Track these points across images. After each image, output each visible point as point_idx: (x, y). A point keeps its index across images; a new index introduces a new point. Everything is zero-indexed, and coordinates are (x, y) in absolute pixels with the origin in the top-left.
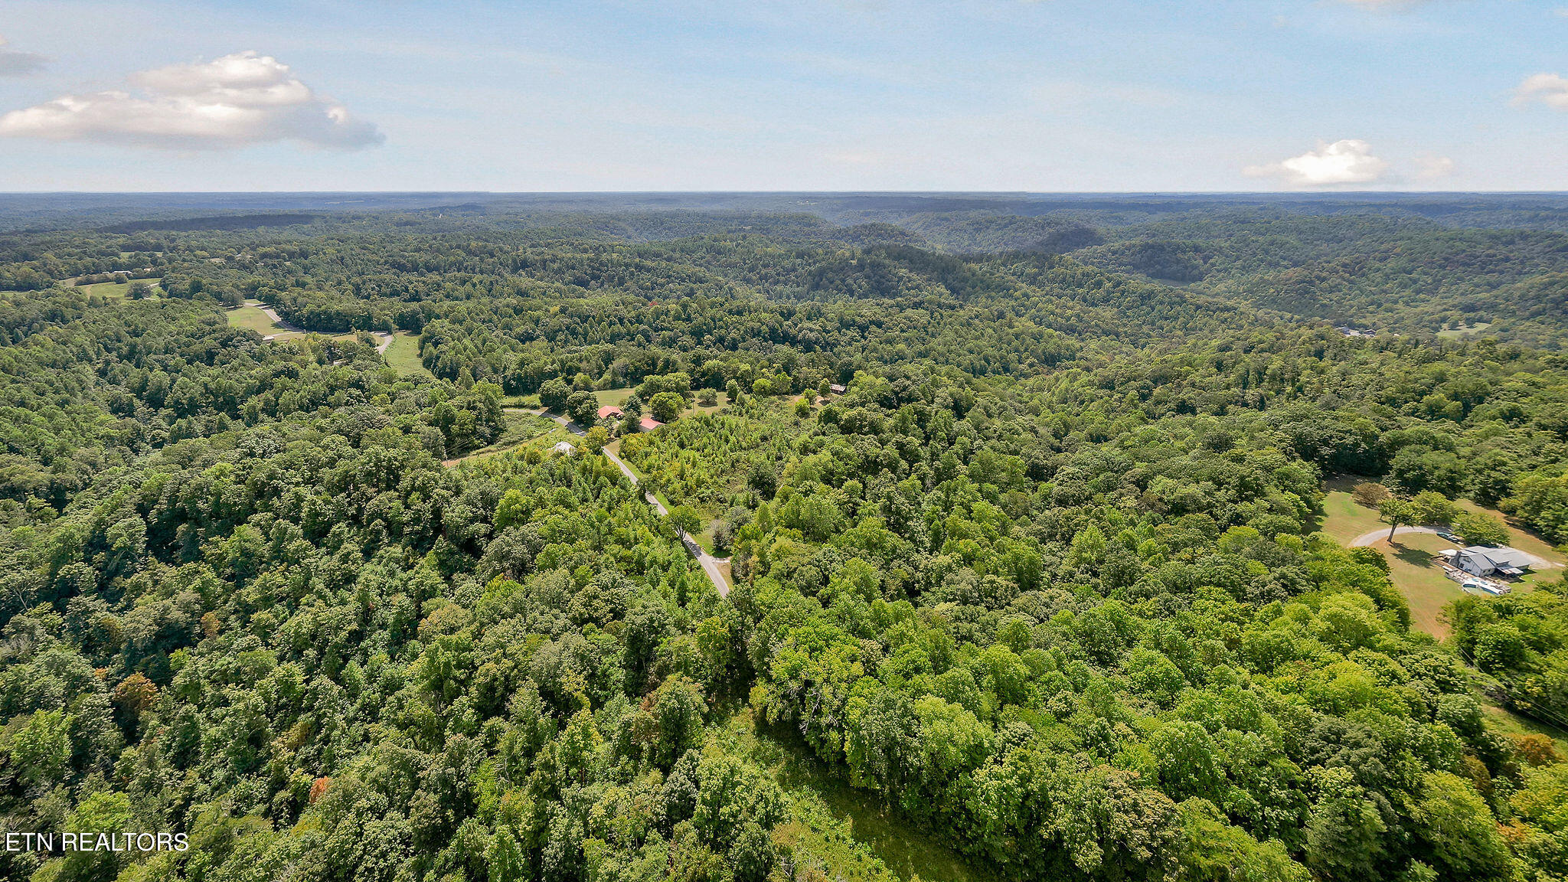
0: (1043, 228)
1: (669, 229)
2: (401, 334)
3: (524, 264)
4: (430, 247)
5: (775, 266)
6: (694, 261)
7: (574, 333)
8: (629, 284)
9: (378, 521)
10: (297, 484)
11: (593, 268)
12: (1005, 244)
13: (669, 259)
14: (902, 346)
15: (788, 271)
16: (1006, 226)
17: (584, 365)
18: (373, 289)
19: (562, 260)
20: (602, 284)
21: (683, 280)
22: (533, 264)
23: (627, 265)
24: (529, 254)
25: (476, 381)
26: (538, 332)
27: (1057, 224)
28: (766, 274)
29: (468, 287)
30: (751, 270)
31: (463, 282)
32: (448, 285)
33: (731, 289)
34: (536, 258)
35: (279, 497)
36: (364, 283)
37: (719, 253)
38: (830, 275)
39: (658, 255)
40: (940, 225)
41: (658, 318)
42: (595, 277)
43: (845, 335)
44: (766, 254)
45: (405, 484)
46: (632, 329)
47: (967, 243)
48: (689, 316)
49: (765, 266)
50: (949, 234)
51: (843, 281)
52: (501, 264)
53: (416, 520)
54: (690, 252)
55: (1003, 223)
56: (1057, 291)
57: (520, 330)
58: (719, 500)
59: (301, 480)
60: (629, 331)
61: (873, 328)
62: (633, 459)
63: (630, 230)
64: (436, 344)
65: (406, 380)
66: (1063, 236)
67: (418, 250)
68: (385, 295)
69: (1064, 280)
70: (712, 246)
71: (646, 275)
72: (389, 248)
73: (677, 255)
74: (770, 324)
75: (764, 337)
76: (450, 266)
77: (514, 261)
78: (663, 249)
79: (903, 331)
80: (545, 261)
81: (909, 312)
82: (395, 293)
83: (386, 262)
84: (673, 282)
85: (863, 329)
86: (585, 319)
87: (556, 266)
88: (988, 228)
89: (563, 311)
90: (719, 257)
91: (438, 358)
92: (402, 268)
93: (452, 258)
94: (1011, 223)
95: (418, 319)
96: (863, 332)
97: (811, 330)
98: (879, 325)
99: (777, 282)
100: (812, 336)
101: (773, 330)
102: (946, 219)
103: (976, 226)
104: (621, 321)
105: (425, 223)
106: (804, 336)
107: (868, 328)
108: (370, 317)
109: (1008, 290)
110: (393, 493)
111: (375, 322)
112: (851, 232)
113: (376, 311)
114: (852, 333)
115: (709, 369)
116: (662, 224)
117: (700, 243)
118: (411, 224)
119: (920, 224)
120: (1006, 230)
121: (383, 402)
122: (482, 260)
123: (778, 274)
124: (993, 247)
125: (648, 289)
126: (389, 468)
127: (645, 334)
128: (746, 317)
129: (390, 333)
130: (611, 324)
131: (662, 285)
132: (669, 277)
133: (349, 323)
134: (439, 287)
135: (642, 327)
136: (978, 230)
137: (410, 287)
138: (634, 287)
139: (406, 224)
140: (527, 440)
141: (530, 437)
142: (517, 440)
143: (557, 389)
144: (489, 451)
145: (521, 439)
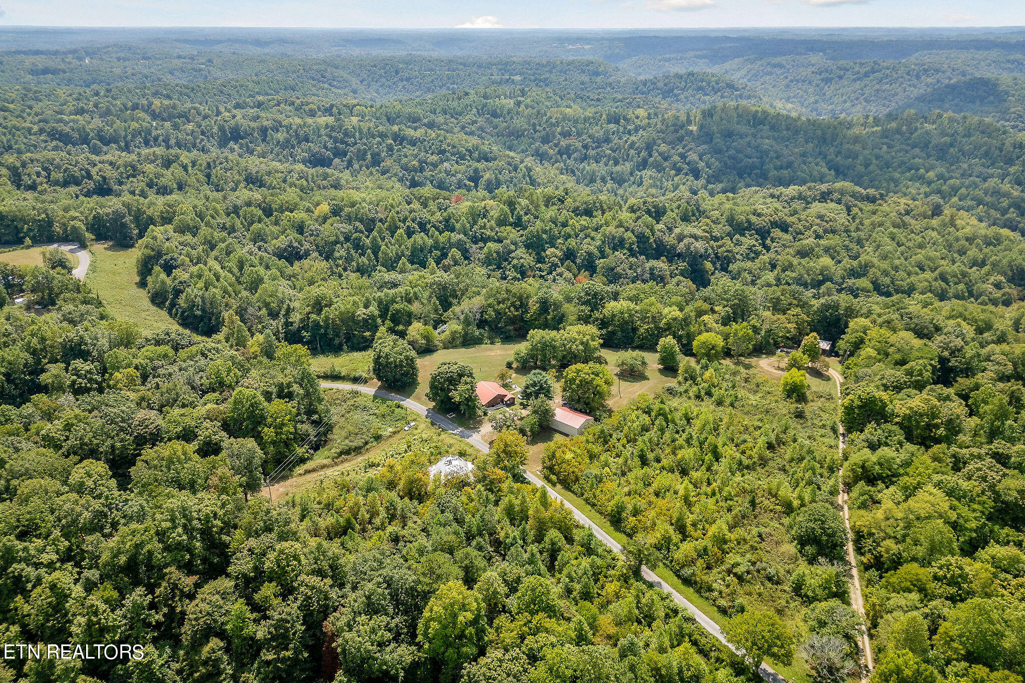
0: (918, 77)
1: (408, 80)
2: (99, 247)
3: (236, 135)
4: (96, 106)
5: (579, 134)
6: (463, 128)
7: (358, 246)
8: (388, 163)
9: (215, 643)
10: (51, 566)
11: (336, 141)
12: (866, 100)
13: (431, 125)
14: (826, 261)
15: (599, 143)
16: (866, 75)
17: (415, 307)
18: (38, 174)
19: (289, 128)
20: (350, 164)
21: (462, 158)
22: (247, 134)
23: (382, 135)
24: (241, 118)
25: (252, 335)
26: (307, 246)
27: (937, 71)
28: (568, 147)
29: (176, 170)
30: (545, 140)
31: (167, 164)
32: (150, 168)
33: (529, 170)
34: (253, 124)
35: (26, 594)
36: (24, 165)
37: (495, 115)
38: (663, 148)
39: (414, 120)
40: (770, 74)
41: (475, 223)
42: (339, 153)
43: (738, 243)
44: (565, 118)
45: (241, 564)
46: (442, 238)
47: (812, 100)
48: (519, 218)
49: (566, 134)
50: (787, 86)
51: (683, 156)
52: (203, 133)
53: (280, 639)
54: (456, 114)
55: (863, 71)
56: (979, 169)
57: (281, 242)
58: (770, 579)
59: (55, 557)
60: (436, 242)
61: (777, 233)
62: (575, 487)
63: (355, 82)
64: (169, 268)
65: (158, 343)
66: (953, 88)
67: (81, 112)
68: (57, 183)
69: (986, 154)
70: (485, 105)
71: (409, 150)
72: (37, 107)
73: (440, 119)
74: (638, 229)
75: (630, 250)
76: (134, 136)
77: (222, 129)
78: (419, 111)
79: (818, 237)
80: (264, 131)
81: (817, 207)
82: (70, 181)
83: (42, 131)
84: (447, 160)
85: (763, 234)
86: (370, 225)
87: (281, 136)
88: (841, 78)
89: (336, 212)
90: (495, 120)
91: (177, 292)
92: (65, 139)
93: (135, 125)
94: (873, 71)
95: (124, 225)
96: (764, 238)
97: (696, 238)
98: (785, 228)
99: (585, 158)
100: (699, 246)
101: (642, 239)
102: (780, 66)
103: (825, 75)
104: (423, 227)
105: (71, 71)
106: (688, 247)
107: (769, 232)
108: (50, 223)
109: (917, 169)
110: (226, 584)
111: (57, 228)
112: (660, 85)
113: (56, 209)
114: (749, 241)
115: (614, 316)
116: (397, 73)
117: (466, 101)
118: (54, 72)
119: (743, 72)
120: (867, 81)
121: (131, 383)
122: (176, 127)
123: (585, 147)
124: (848, 104)
125: (415, 170)
126: (206, 533)
127: (460, 246)
128: (599, 219)
129: (83, 246)
130: (410, 233)
131: (435, 165)
132: (442, 152)
133: (18, 230)
134: (134, 171)
135: (456, 237)
136: (827, 81)
137: (94, 171)
138: (396, 168)
139: (46, 71)
140: (375, 443)
141: (378, 438)
142: (361, 444)
143: (401, 354)
144: (323, 467)
145: (366, 443)
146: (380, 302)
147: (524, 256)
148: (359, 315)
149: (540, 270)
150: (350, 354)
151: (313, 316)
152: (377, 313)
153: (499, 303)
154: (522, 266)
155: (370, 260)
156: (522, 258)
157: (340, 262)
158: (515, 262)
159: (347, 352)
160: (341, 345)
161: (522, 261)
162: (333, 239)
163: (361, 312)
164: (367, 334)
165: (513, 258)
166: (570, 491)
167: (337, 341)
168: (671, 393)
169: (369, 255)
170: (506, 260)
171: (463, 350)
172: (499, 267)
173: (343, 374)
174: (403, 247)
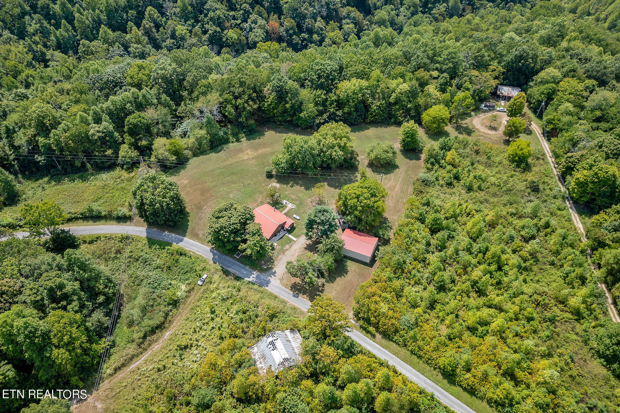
115: (348, 97)
140: (174, 311)
141: (175, 303)
142: (162, 319)
143: (164, 197)
144: (132, 358)
145: (167, 315)
146: (110, 114)
147: (218, 6)
148: (93, 135)
149: (234, 18)
150: (98, 177)
151: (41, 140)
152: (111, 127)
153: (236, 98)
154: (219, 18)
155: (67, 31)
156: (216, 9)
157: (37, 38)
158: (211, 14)
159: (92, 174)
160: (83, 165)
161: (218, 12)
162: (17, 11)
163: (94, 130)
164: (109, 152)
165: (208, 10)
166: (391, 340)
167: (78, 164)
168: (426, 185)
169: (65, 26)
170: (201, 12)
171: (213, 155)
172: (197, 21)
173: (103, 214)
174: (97, 11)
